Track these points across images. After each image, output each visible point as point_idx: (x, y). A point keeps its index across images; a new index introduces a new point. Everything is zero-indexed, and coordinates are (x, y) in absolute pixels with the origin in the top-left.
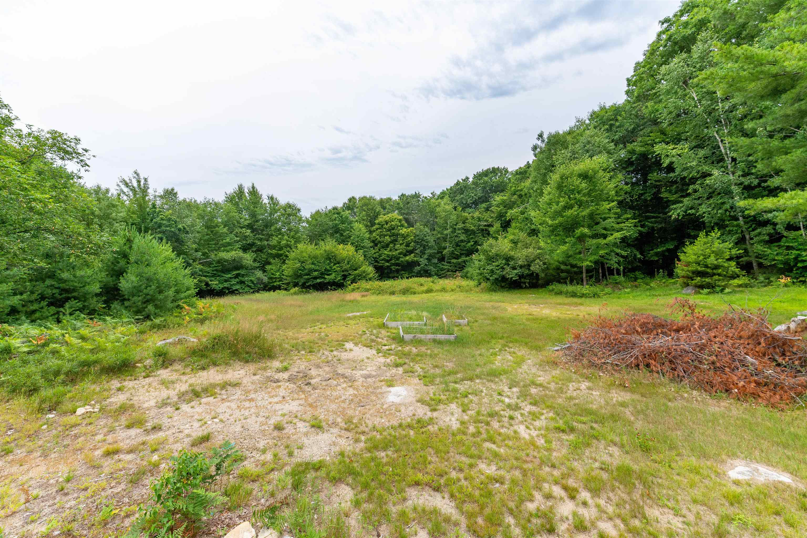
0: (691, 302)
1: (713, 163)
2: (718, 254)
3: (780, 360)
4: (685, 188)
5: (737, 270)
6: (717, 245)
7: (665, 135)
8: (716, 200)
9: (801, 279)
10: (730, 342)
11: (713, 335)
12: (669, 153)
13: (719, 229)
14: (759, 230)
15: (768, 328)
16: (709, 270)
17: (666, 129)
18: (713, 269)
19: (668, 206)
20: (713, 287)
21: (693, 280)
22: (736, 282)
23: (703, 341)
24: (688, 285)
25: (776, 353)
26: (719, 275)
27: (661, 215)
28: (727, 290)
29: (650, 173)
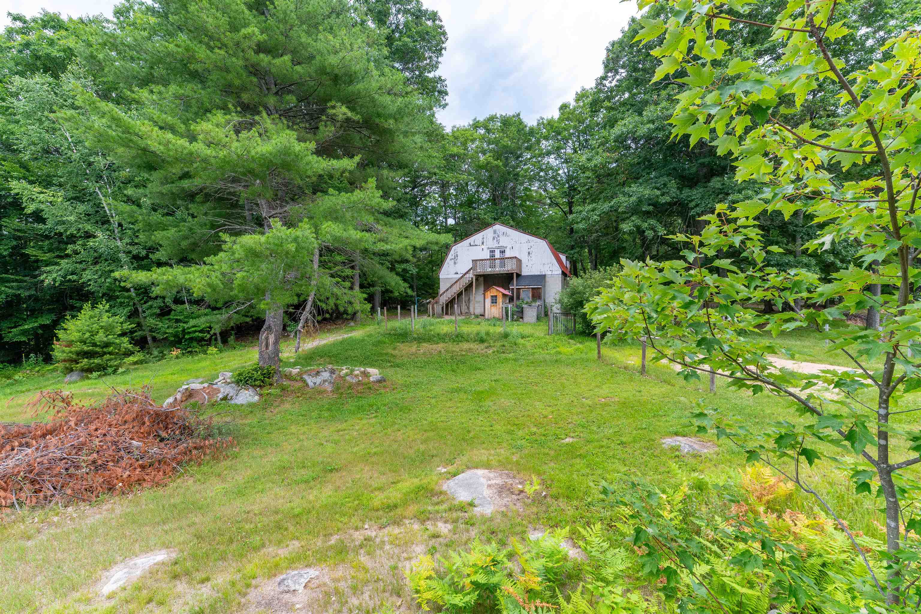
0: (66, 393)
1: (97, 222)
2: (108, 329)
3: (164, 434)
4: (62, 246)
5: (130, 346)
6: (105, 319)
7: (28, 170)
8: (103, 266)
9: (189, 349)
10: (113, 431)
11: (94, 427)
12: (34, 197)
13: (108, 301)
14: (150, 303)
15: (151, 405)
16: (98, 349)
17: (29, 164)
18: (102, 348)
19: (38, 268)
20: (105, 369)
21: (78, 363)
22: (132, 359)
23: (81, 439)
24: (71, 370)
25: (160, 429)
26: (110, 353)
27: (27, 278)
28: (120, 370)
29: (5, 217)
